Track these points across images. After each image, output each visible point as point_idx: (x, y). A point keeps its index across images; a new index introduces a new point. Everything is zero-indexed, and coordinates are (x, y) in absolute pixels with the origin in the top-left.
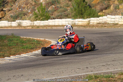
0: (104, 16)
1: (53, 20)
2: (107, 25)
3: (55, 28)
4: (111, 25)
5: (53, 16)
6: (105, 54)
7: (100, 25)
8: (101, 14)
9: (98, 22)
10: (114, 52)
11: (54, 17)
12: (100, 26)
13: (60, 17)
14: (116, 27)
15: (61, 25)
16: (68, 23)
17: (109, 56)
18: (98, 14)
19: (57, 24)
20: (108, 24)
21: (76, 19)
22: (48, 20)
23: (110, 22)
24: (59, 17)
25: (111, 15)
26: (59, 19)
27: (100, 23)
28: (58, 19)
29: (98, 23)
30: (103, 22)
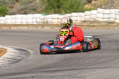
0: (94, 10)
1: (13, 16)
2: (97, 24)
3: (15, 28)
4: (103, 24)
5: (13, 9)
6: (89, 68)
7: (86, 24)
8: (89, 8)
9: (83, 19)
10: (103, 65)
11: (15, 11)
12: (85, 26)
13: (25, 12)
14: (110, 27)
15: (25, 24)
16: (36, 20)
17: (94, 73)
18: (84, 6)
19: (18, 22)
20: (99, 22)
21: (49, 14)
22: (4, 16)
23: (101, 20)
24: (23, 12)
25: (105, 9)
26: (23, 14)
27: (85, 21)
28: (20, 14)
29: (83, 22)
30: (91, 20)
